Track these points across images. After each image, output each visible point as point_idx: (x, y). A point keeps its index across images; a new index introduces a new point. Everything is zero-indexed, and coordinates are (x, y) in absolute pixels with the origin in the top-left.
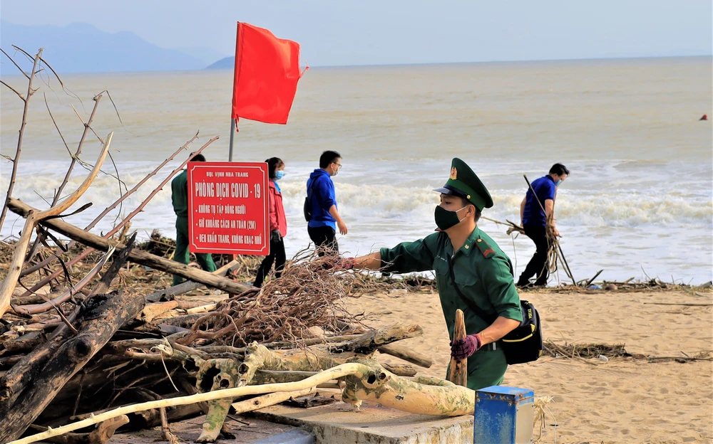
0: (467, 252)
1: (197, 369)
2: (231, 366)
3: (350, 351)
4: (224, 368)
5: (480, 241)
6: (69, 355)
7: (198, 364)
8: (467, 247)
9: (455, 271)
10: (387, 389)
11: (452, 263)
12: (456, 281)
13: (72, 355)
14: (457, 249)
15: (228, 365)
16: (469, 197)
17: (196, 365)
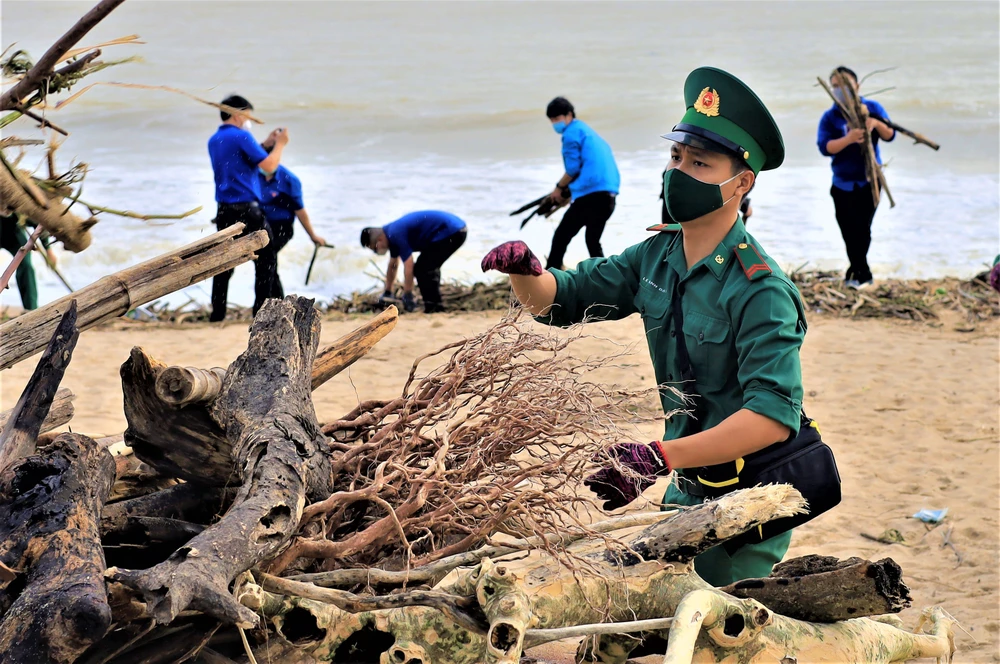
0: (718, 271)
1: (321, 634)
2: (422, 623)
3: (655, 558)
4: (404, 629)
5: (743, 246)
6: (52, 644)
7: (324, 621)
8: (719, 260)
9: (684, 306)
10: (763, 645)
11: (679, 289)
12: (685, 330)
13: (61, 643)
14: (693, 263)
15: (414, 621)
16: (746, 155)
17: (320, 624)
